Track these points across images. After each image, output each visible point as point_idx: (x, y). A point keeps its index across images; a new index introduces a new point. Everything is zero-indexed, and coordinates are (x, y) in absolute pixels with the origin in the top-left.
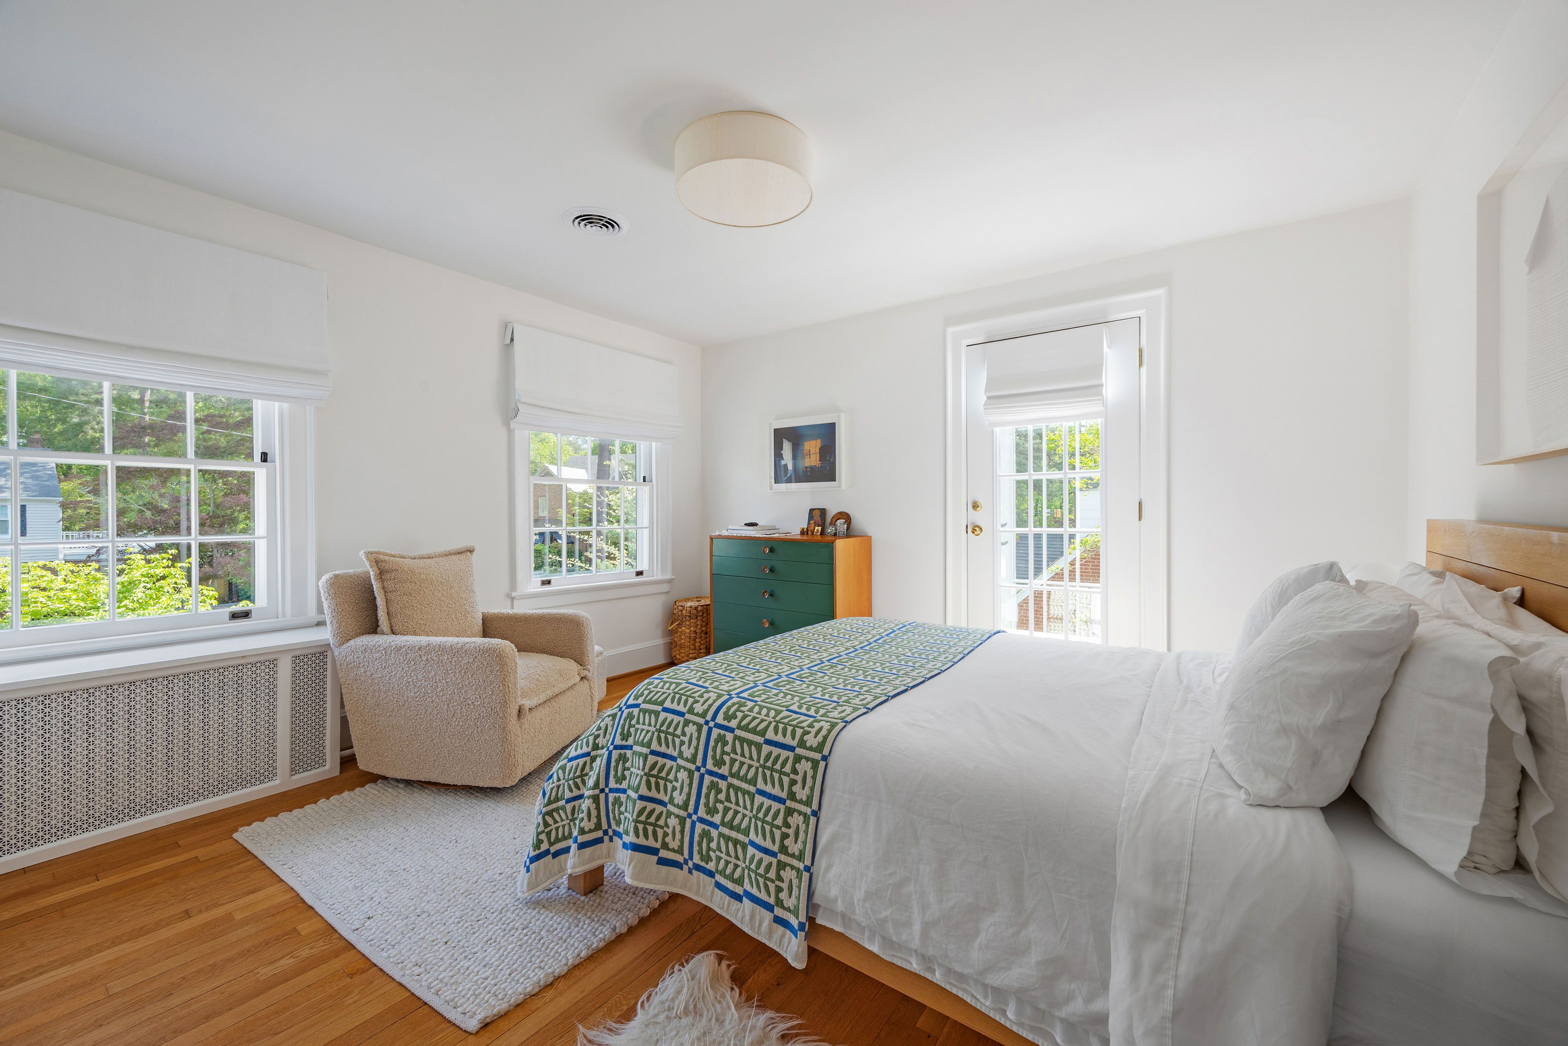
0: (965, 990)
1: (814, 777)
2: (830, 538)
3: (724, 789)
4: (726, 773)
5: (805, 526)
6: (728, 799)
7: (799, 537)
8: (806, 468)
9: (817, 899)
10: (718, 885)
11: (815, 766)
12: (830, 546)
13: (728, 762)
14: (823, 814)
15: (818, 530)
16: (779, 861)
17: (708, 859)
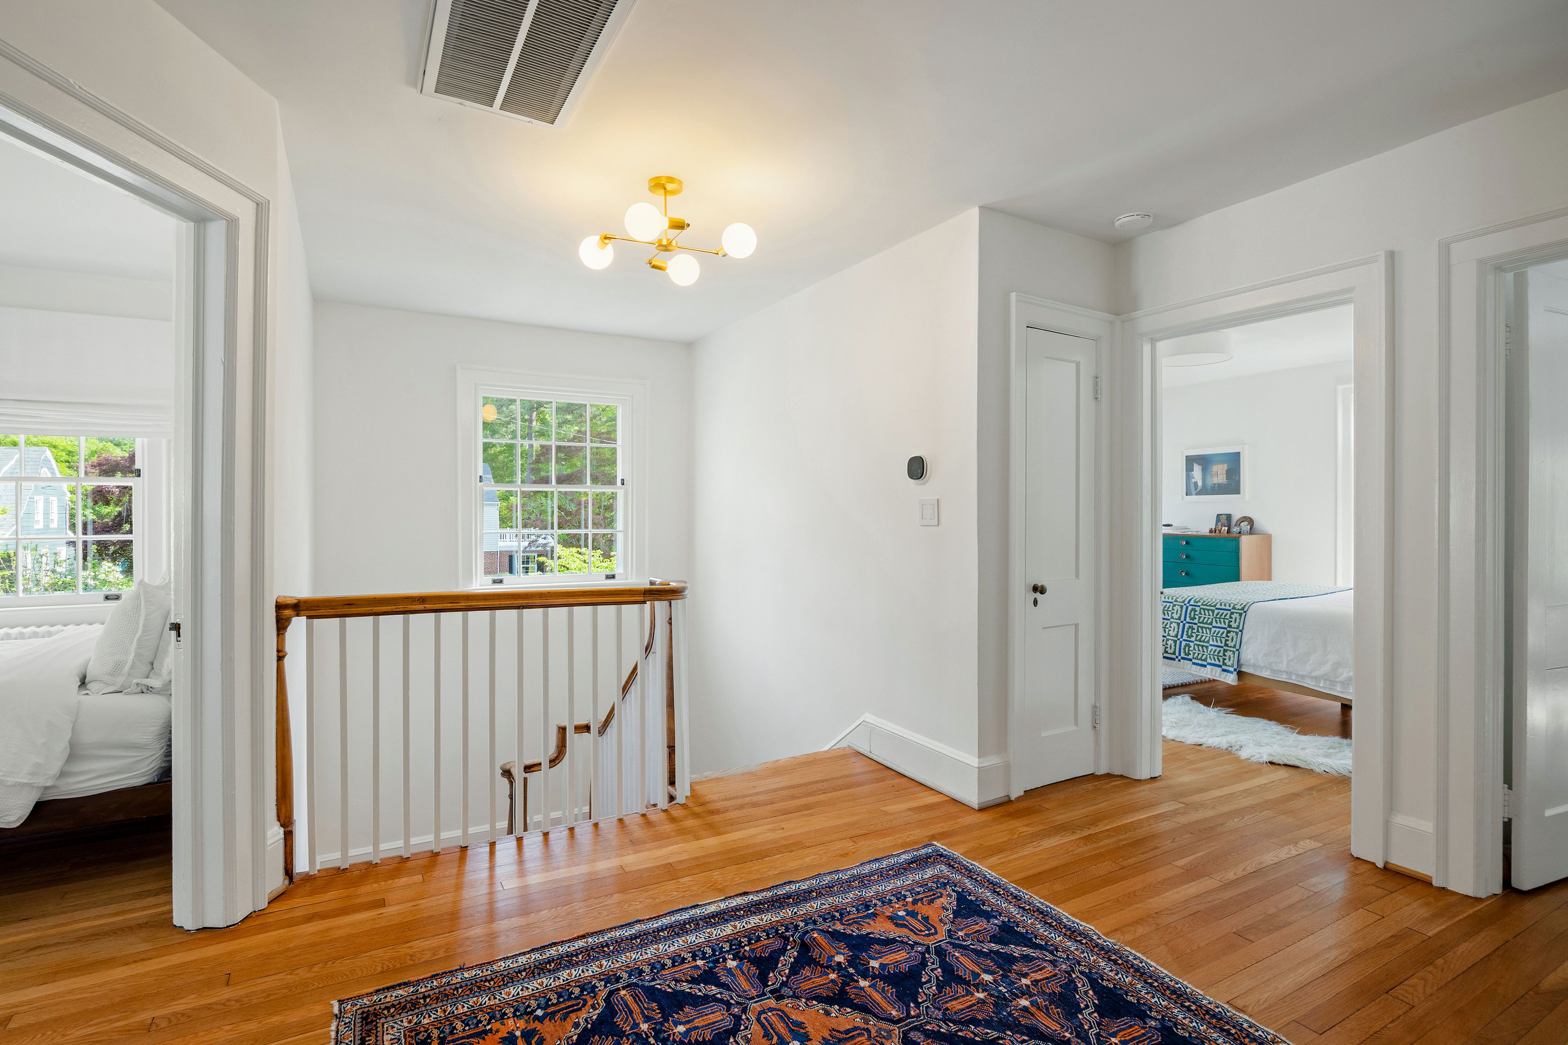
0: (1304, 682)
1: (1240, 619)
2: (1235, 535)
3: (1196, 628)
4: (1197, 622)
5: (1213, 527)
6: (1198, 631)
7: (1208, 534)
8: (1214, 484)
9: (1242, 662)
10: (1194, 663)
11: (1241, 614)
12: (1237, 540)
13: (1197, 618)
14: (1244, 631)
15: (1225, 530)
16: (1224, 649)
17: (1189, 654)
